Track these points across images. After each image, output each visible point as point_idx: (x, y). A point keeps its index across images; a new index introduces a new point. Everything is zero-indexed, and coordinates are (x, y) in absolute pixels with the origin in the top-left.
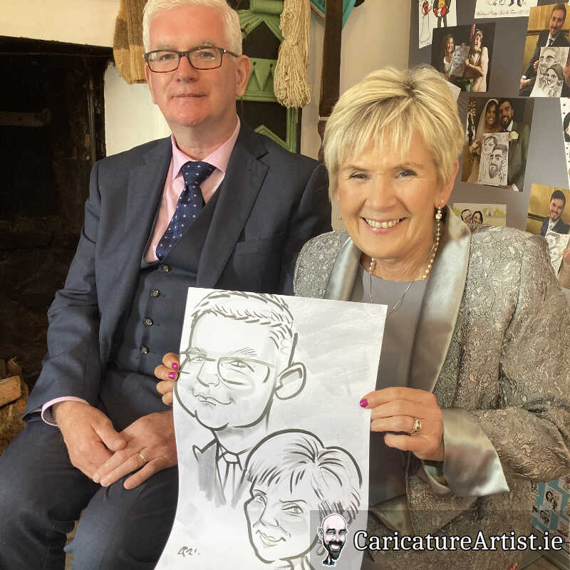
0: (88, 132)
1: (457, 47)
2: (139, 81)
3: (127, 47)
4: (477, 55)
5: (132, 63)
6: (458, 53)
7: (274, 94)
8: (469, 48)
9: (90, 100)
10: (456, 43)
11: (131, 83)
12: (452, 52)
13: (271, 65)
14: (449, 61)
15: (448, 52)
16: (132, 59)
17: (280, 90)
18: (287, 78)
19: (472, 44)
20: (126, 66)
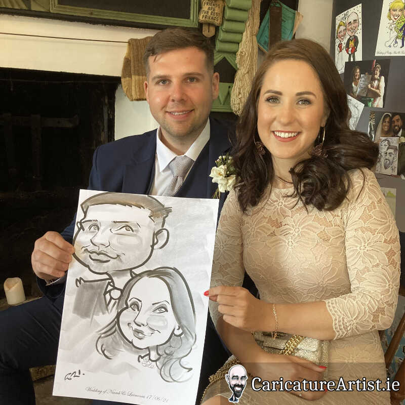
0: (103, 130)
1: (362, 75)
2: (138, 100)
3: (130, 76)
4: (376, 82)
5: (133, 88)
6: (363, 79)
7: (230, 107)
8: (371, 76)
9: (105, 109)
10: (361, 73)
11: (132, 100)
12: (359, 79)
13: (229, 87)
14: (356, 85)
15: (355, 79)
16: (133, 84)
17: (234, 104)
18: (240, 96)
19: (373, 74)
20: (129, 90)
